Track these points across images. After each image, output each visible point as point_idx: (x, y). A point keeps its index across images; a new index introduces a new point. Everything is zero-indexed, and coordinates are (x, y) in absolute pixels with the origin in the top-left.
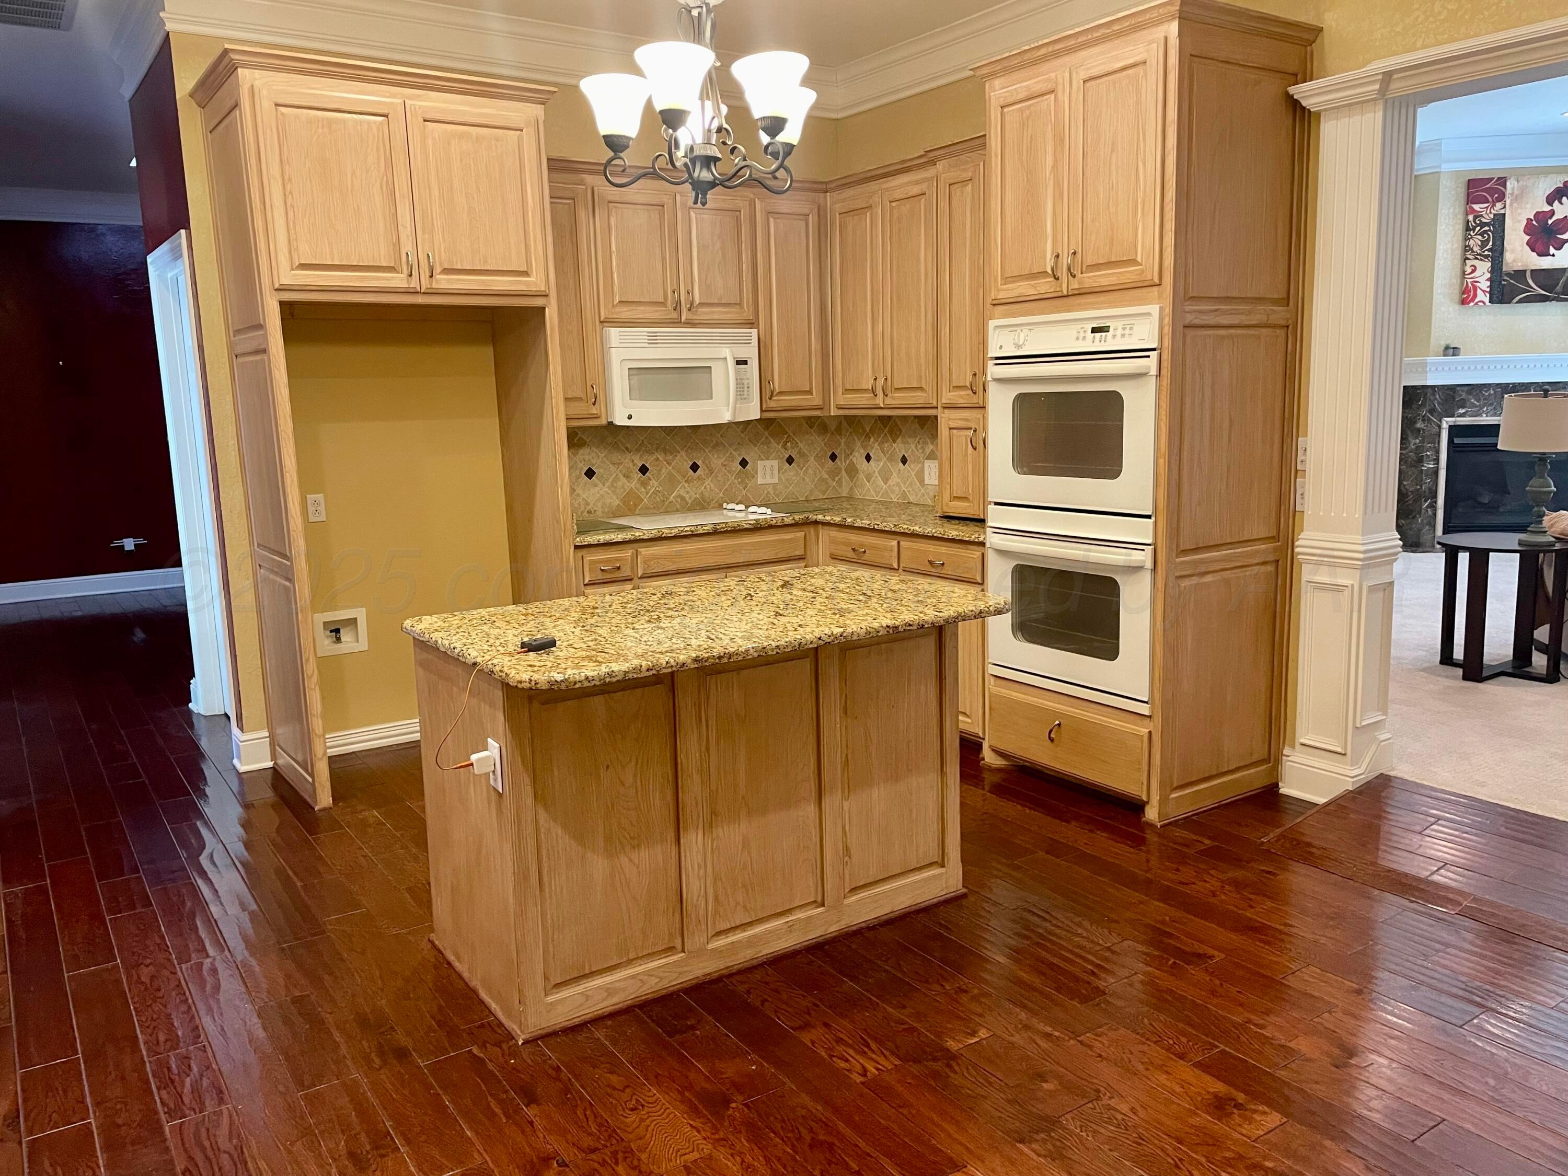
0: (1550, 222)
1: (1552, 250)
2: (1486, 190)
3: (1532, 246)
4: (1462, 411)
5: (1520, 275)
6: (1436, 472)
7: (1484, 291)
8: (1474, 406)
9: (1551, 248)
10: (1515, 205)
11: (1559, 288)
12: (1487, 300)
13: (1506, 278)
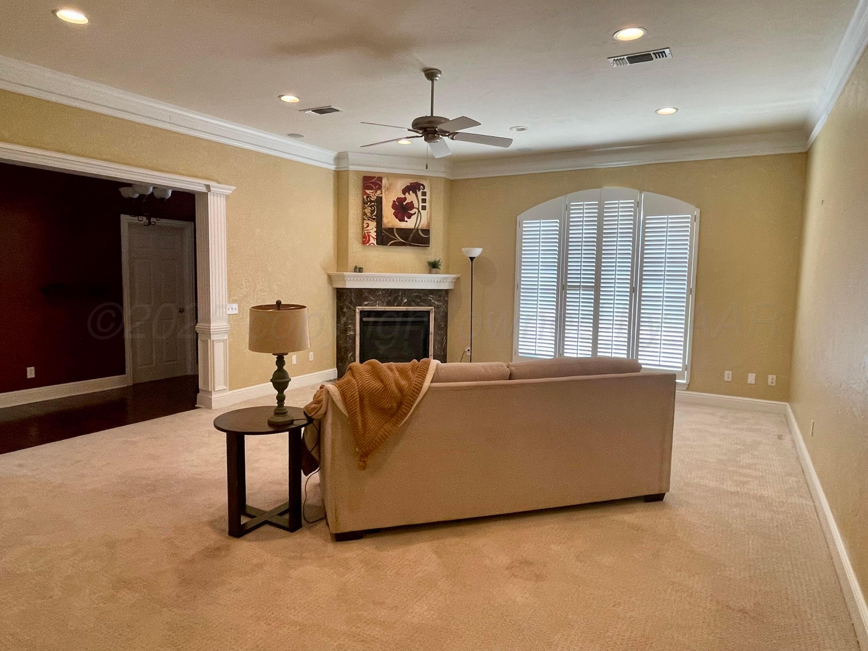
0: (404, 203)
1: (406, 219)
2: (372, 183)
3: (396, 215)
4: (366, 303)
5: (391, 230)
6: (354, 336)
7: (374, 238)
8: (371, 300)
9: (406, 218)
10: (387, 192)
11: (410, 239)
12: (375, 243)
13: (384, 231)
